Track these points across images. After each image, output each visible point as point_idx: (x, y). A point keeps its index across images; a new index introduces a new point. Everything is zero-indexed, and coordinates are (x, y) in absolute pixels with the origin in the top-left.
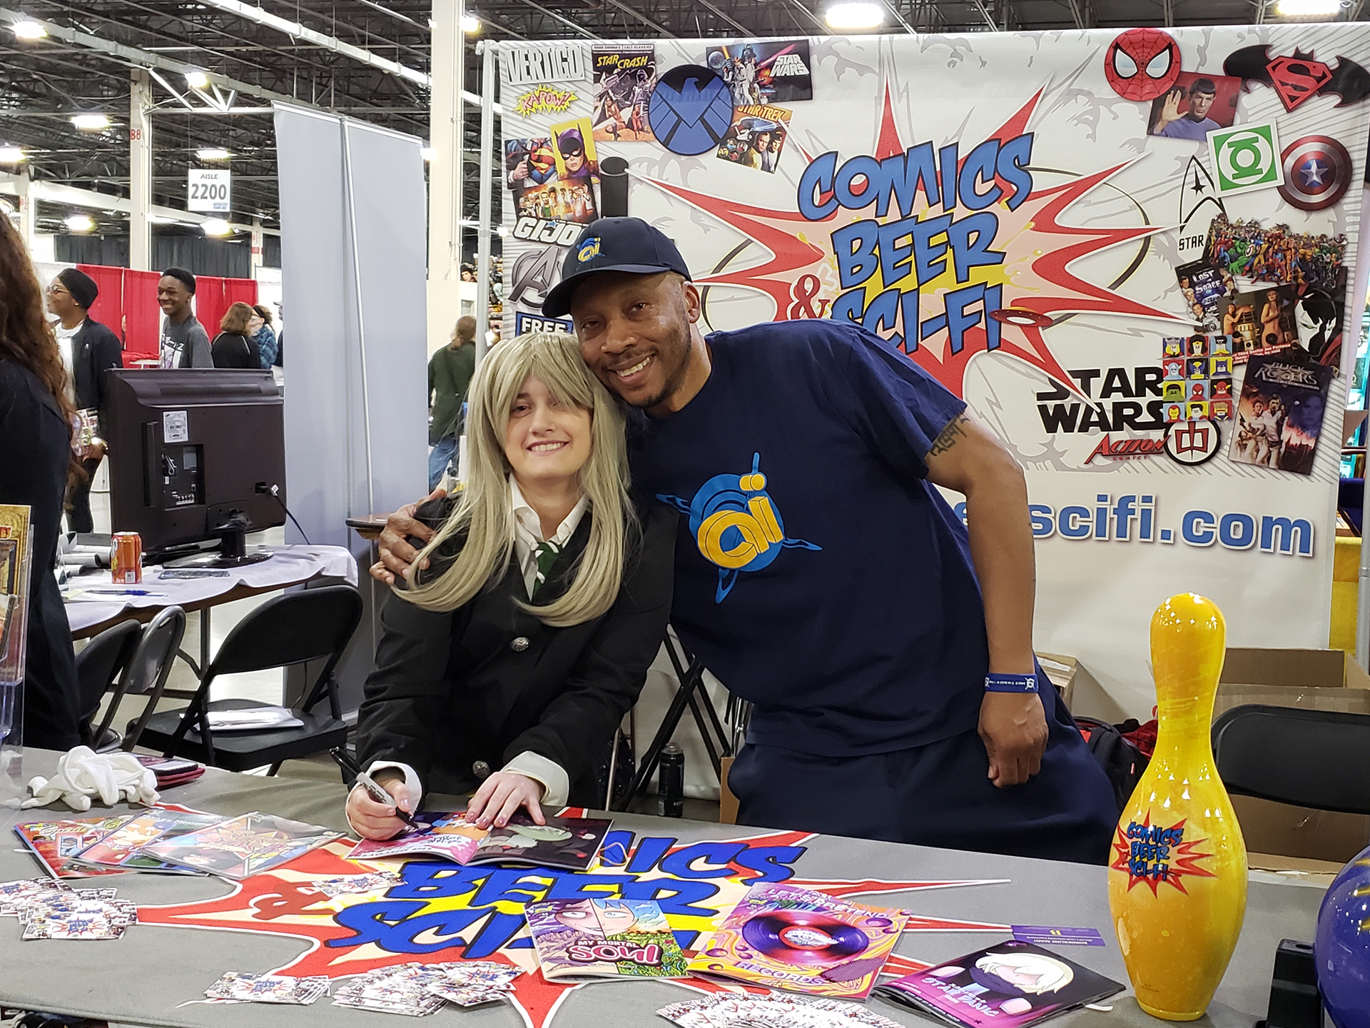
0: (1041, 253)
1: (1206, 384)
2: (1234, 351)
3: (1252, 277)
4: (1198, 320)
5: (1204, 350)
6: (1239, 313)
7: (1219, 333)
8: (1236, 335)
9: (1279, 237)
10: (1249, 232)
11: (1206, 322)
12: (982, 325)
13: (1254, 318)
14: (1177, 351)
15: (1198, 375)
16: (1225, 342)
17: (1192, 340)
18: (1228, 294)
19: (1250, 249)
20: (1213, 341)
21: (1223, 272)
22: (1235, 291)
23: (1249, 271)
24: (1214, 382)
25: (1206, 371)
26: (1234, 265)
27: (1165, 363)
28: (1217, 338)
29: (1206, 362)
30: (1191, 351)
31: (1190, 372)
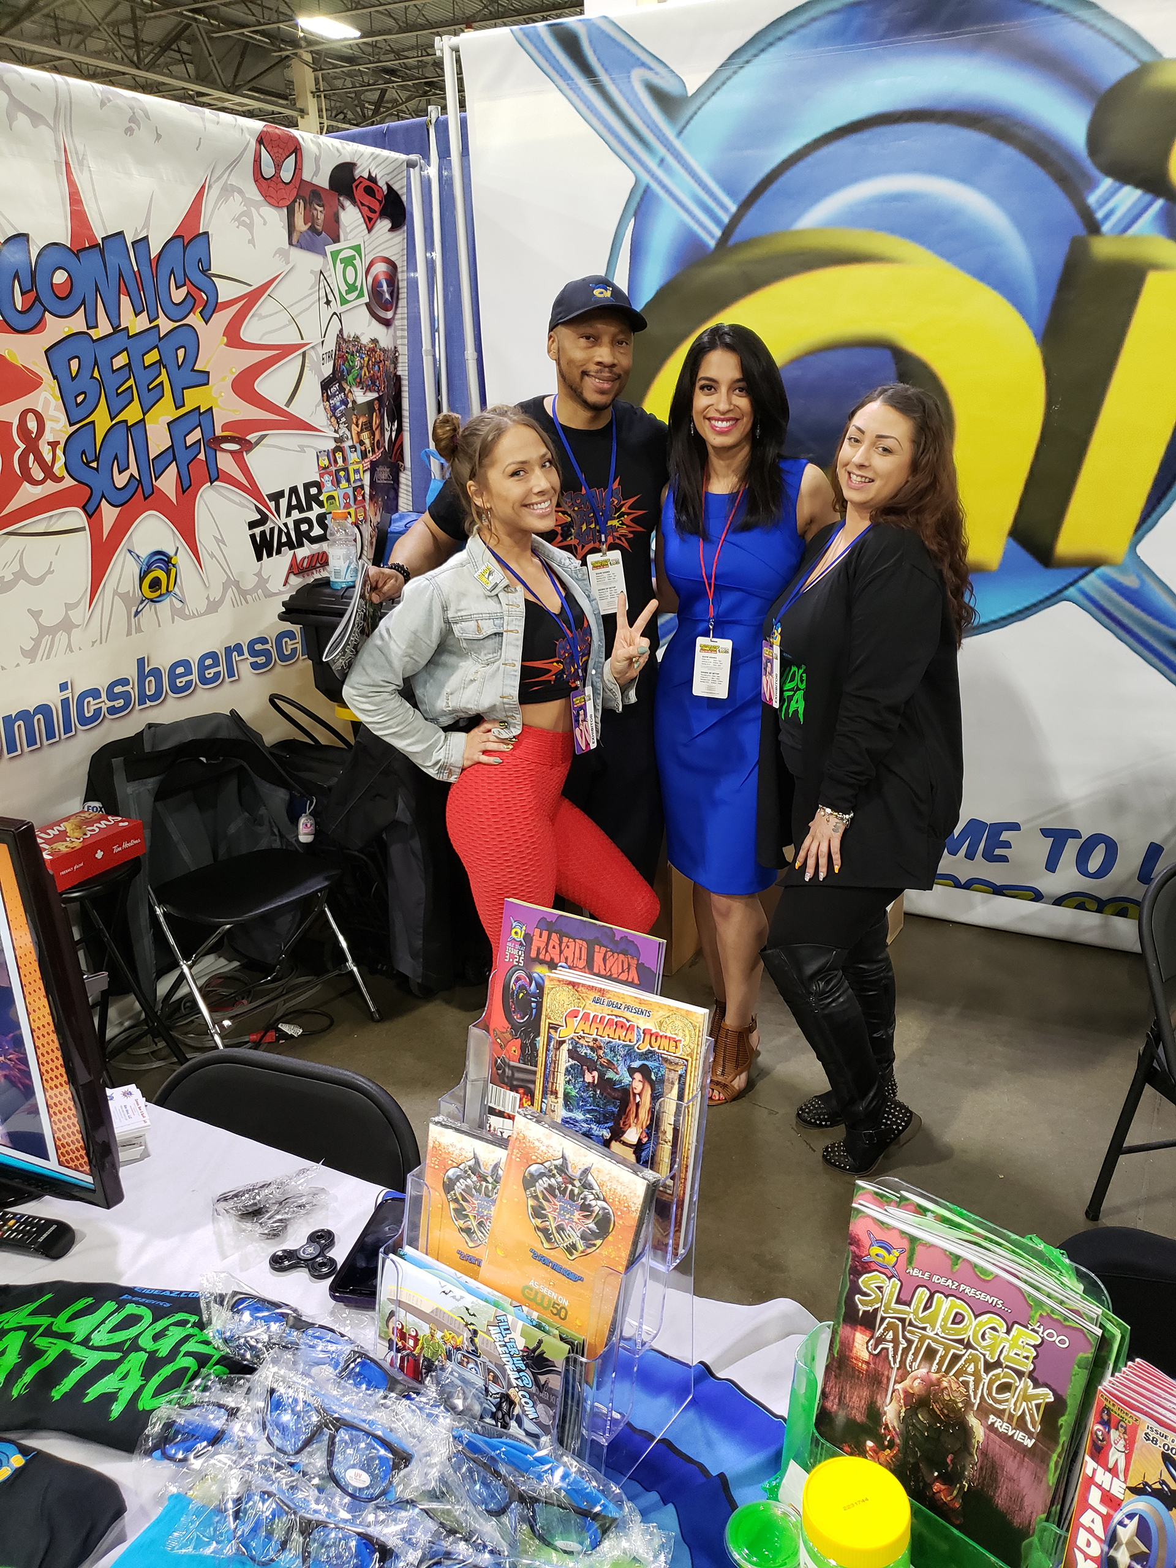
0: (236, 372)
1: (350, 491)
2: (363, 459)
3: (362, 388)
4: (336, 431)
5: (344, 459)
6: (360, 422)
7: (350, 443)
8: (362, 443)
9: (373, 350)
10: (354, 346)
11: (341, 432)
12: (202, 456)
13: (368, 426)
14: (327, 463)
15: (344, 484)
16: (356, 451)
17: (335, 450)
18: (350, 405)
19: (357, 363)
20: (347, 450)
21: (345, 386)
22: (354, 402)
23: (360, 383)
24: (355, 489)
25: (348, 480)
26: (350, 378)
27: (321, 476)
28: (350, 447)
29: (346, 470)
30: (336, 462)
31: (339, 482)
